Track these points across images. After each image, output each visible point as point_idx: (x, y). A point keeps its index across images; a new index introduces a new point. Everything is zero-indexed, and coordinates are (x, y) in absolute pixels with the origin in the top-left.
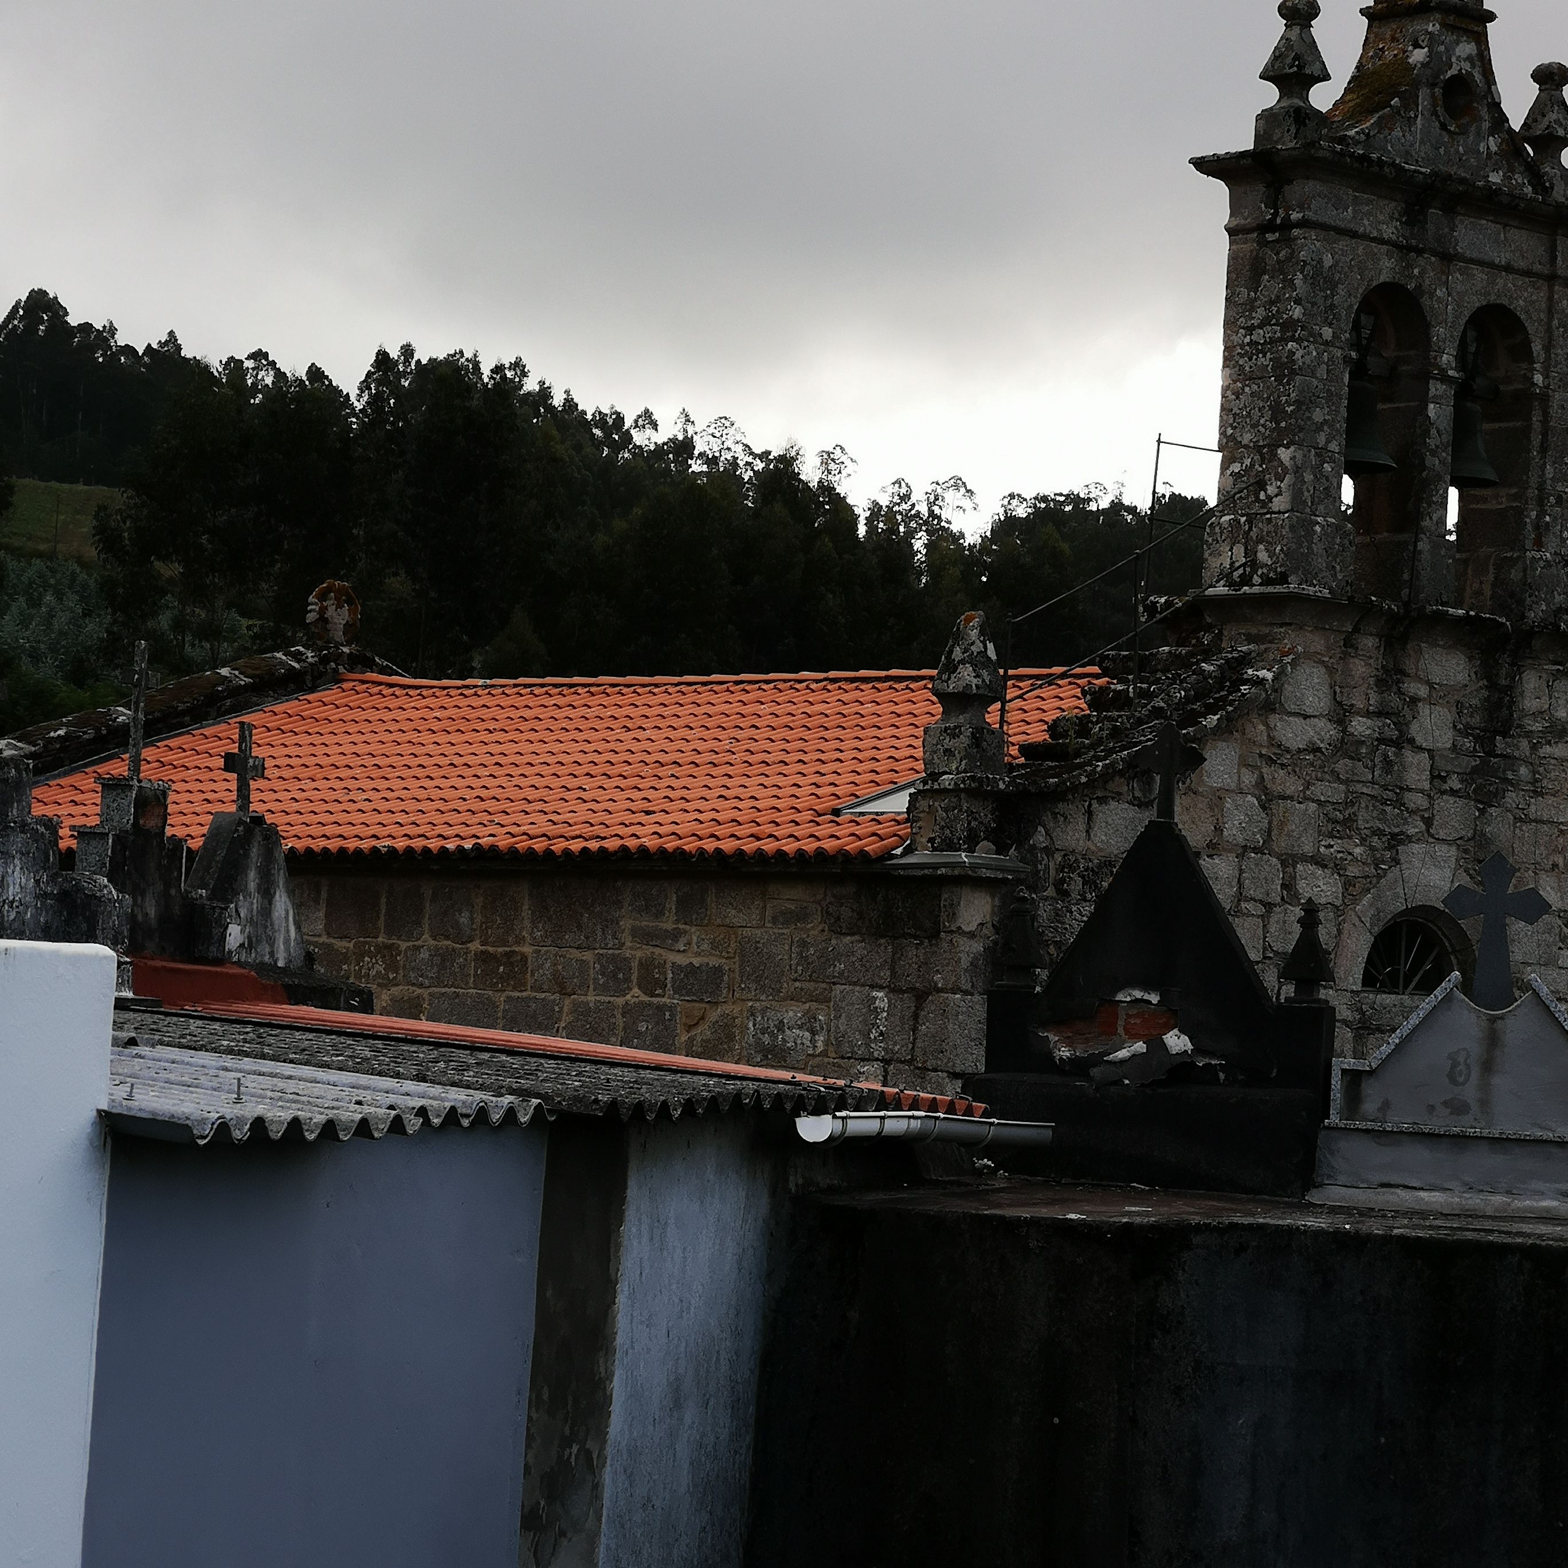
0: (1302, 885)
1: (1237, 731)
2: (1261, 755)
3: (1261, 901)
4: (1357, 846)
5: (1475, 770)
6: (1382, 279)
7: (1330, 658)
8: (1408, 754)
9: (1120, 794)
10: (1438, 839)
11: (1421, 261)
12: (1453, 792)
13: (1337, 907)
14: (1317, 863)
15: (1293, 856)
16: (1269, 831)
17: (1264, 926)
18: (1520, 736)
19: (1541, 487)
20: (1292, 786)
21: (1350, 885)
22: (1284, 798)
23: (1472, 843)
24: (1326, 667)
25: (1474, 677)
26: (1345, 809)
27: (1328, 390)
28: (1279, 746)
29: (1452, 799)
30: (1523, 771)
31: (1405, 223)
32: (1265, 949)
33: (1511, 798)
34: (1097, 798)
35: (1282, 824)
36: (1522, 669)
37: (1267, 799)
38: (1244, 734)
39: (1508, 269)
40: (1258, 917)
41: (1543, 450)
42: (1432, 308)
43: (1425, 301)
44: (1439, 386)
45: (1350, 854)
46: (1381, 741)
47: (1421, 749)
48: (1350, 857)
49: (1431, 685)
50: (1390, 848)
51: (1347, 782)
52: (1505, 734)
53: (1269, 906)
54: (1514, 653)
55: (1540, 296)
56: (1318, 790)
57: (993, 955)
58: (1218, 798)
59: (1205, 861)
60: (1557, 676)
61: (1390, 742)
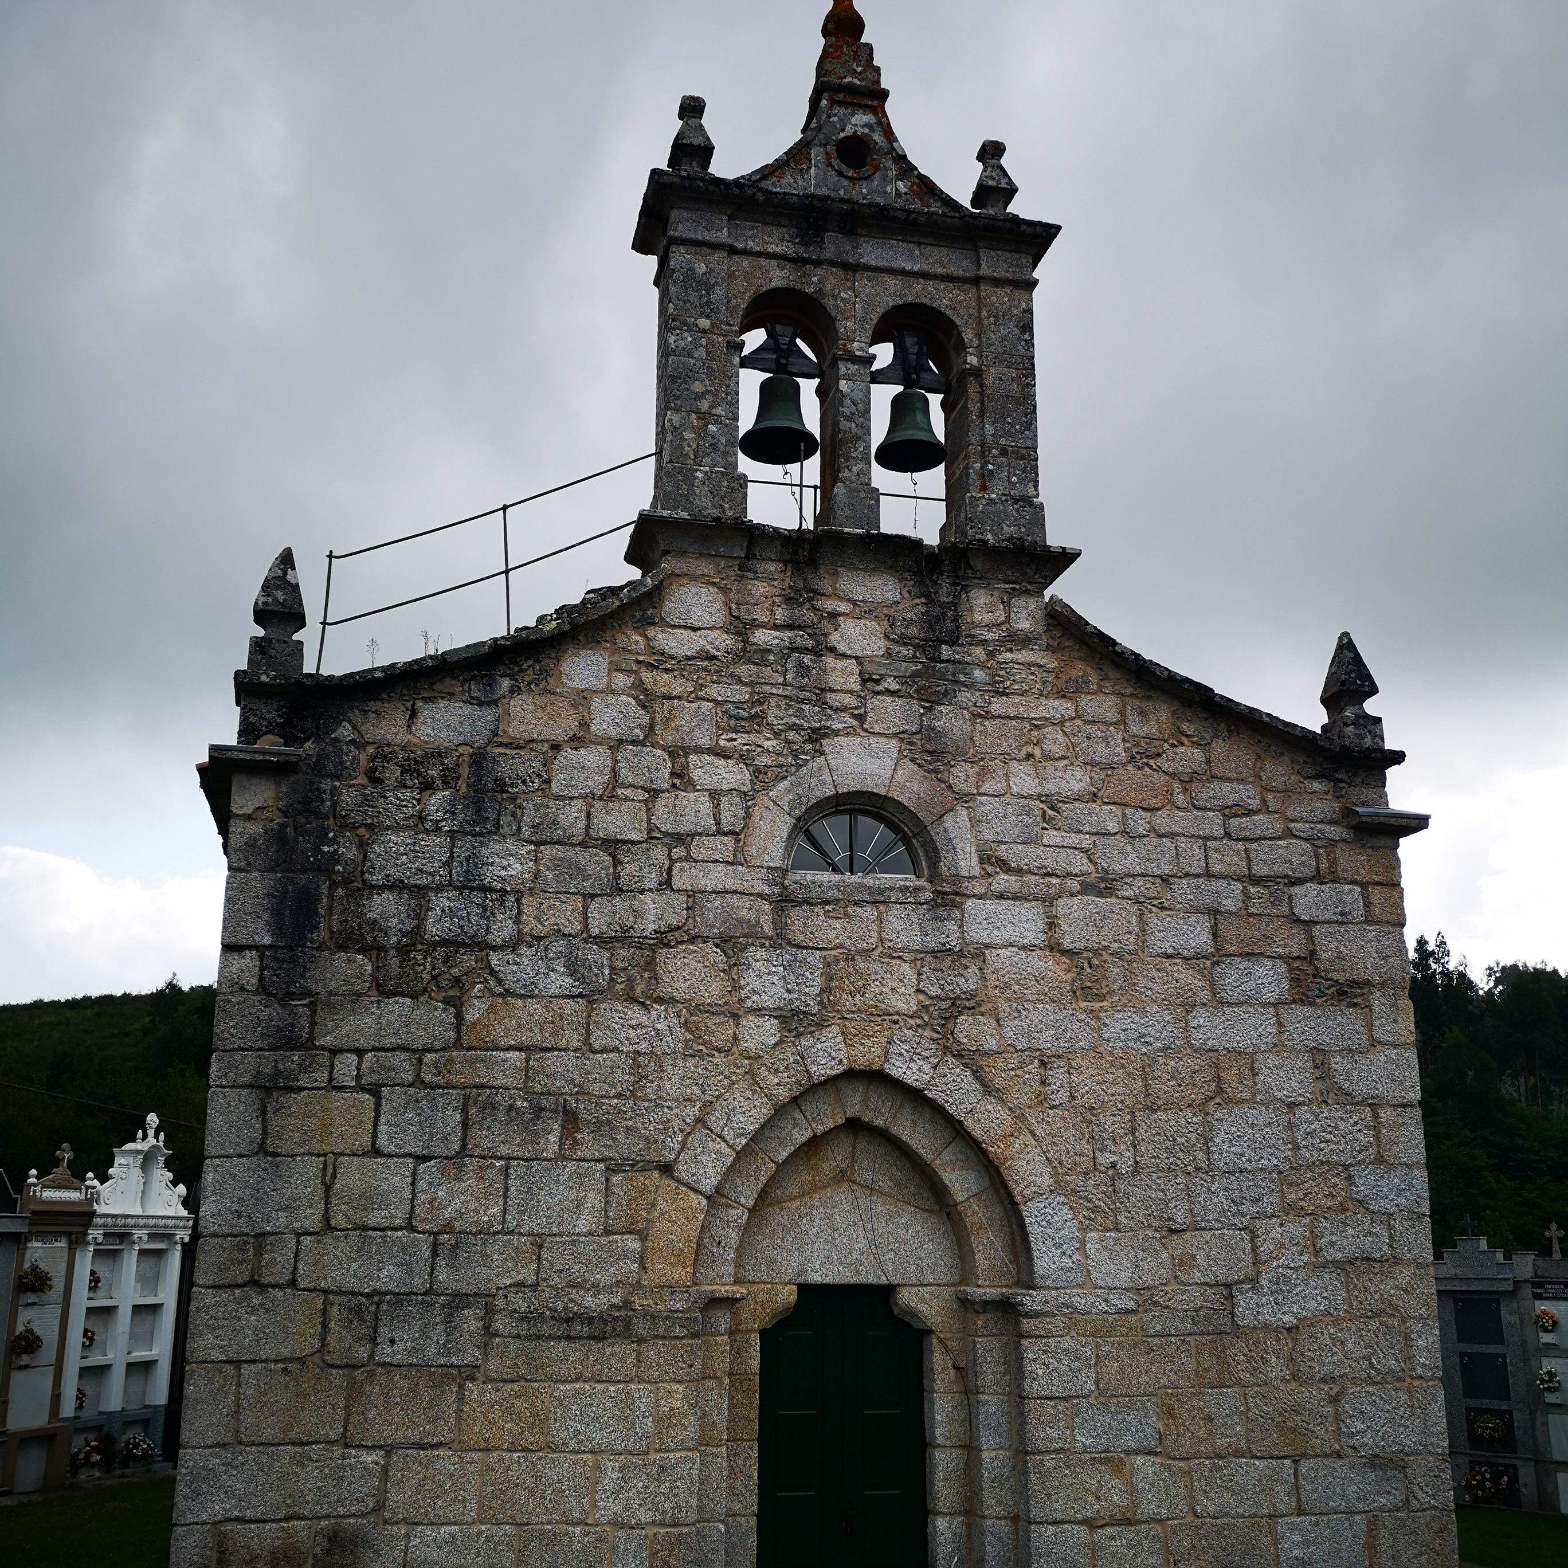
0: (696, 774)
1: (606, 641)
2: (639, 662)
3: (643, 788)
4: (769, 739)
5: (915, 675)
6: (773, 285)
7: (723, 579)
8: (830, 661)
9: (453, 694)
10: (873, 733)
11: (819, 271)
12: (889, 692)
13: (745, 793)
14: (717, 754)
15: (683, 748)
16: (652, 727)
17: (648, 809)
18: (971, 644)
19: (983, 444)
20: (678, 686)
21: (760, 772)
22: (671, 698)
23: (918, 736)
24: (719, 588)
25: (907, 595)
26: (751, 709)
27: (708, 368)
28: (663, 654)
29: (889, 699)
30: (978, 674)
31: (798, 243)
32: (650, 830)
33: (965, 697)
34: (423, 698)
35: (667, 721)
36: (969, 589)
37: (647, 699)
38: (615, 643)
39: (923, 275)
40: (640, 801)
41: (982, 413)
42: (836, 307)
43: (828, 302)
44: (850, 366)
45: (760, 746)
46: (793, 649)
47: (844, 656)
48: (759, 749)
49: (854, 603)
50: (811, 740)
51: (751, 684)
52: (953, 643)
53: (654, 793)
54: (954, 574)
55: (966, 296)
56: (713, 691)
57: (278, 837)
58: (582, 698)
59: (568, 753)
60: (1012, 593)
61: (806, 650)
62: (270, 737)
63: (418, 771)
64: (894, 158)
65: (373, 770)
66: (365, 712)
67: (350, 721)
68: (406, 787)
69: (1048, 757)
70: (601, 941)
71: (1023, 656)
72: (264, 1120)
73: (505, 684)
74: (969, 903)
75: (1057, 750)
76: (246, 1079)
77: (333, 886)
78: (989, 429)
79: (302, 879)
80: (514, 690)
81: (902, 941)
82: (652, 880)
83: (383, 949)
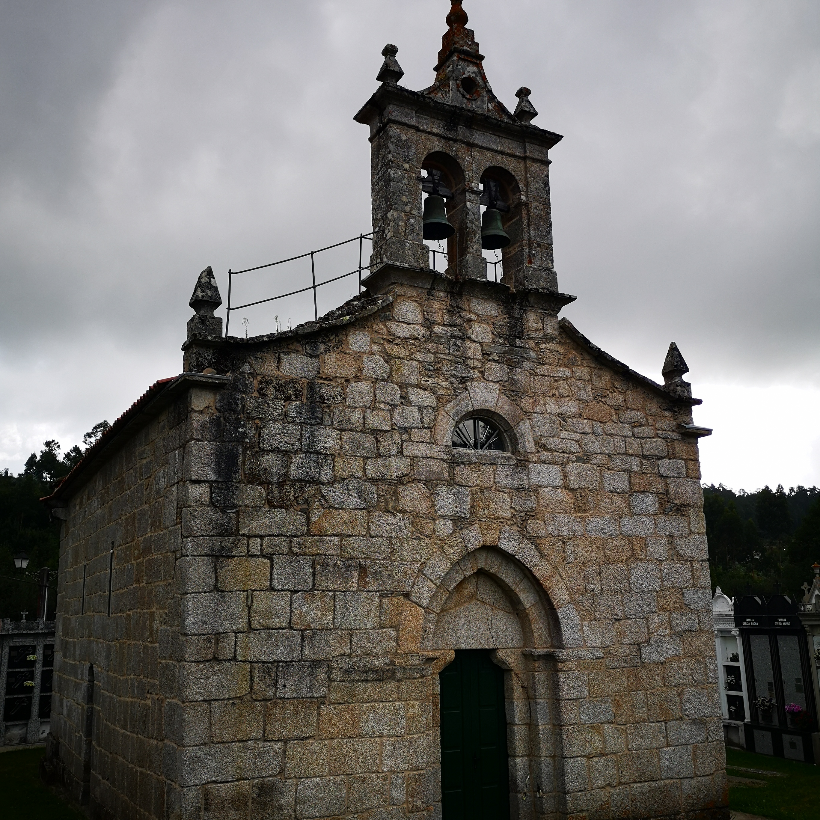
0: (412, 397)
1: (368, 327)
2: (384, 339)
3: (388, 404)
4: (443, 381)
5: (505, 352)
6: (436, 149)
7: (420, 299)
8: (468, 343)
9: (298, 351)
10: (488, 381)
11: (456, 145)
12: (494, 361)
13: (434, 408)
14: (420, 388)
15: (406, 384)
16: (391, 372)
17: (391, 415)
18: (528, 339)
19: (529, 240)
20: (402, 353)
21: (440, 398)
22: (399, 358)
23: (507, 383)
24: (418, 303)
25: (501, 313)
26: (435, 365)
27: (409, 189)
28: (394, 335)
29: (494, 364)
30: (532, 354)
31: (446, 129)
32: (392, 425)
33: (527, 365)
34: (283, 352)
35: (398, 370)
36: (527, 312)
37: (388, 358)
38: (372, 329)
39: (502, 153)
40: (387, 410)
41: (529, 225)
42: (464, 164)
43: (460, 161)
44: (471, 195)
45: (439, 385)
46: (452, 337)
47: (474, 341)
48: (439, 386)
49: (478, 315)
50: (462, 383)
51: (434, 353)
52: (520, 338)
53: (393, 406)
54: (521, 304)
55: (520, 165)
56: (418, 355)
57: (216, 423)
58: (358, 356)
59: (353, 384)
60: (545, 315)
61: (458, 337)
62: (209, 369)
63: (283, 391)
64: (486, 91)
65: (262, 389)
66: (256, 358)
67: (249, 363)
68: (278, 399)
69: (562, 396)
70: (372, 481)
71: (550, 346)
72: (216, 573)
73: (322, 347)
74: (531, 465)
75: (565, 393)
76: (206, 551)
77: (245, 450)
78: (532, 233)
79: (229, 446)
80: (327, 350)
81: (504, 483)
82: (394, 451)
83: (270, 483)
